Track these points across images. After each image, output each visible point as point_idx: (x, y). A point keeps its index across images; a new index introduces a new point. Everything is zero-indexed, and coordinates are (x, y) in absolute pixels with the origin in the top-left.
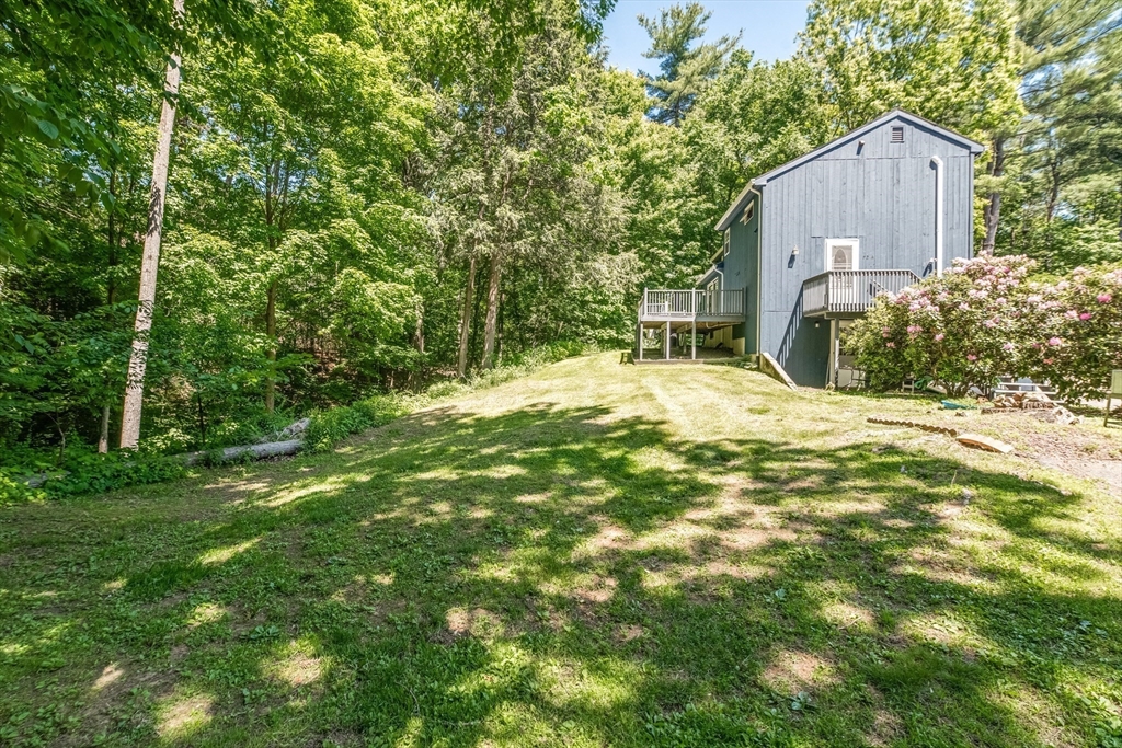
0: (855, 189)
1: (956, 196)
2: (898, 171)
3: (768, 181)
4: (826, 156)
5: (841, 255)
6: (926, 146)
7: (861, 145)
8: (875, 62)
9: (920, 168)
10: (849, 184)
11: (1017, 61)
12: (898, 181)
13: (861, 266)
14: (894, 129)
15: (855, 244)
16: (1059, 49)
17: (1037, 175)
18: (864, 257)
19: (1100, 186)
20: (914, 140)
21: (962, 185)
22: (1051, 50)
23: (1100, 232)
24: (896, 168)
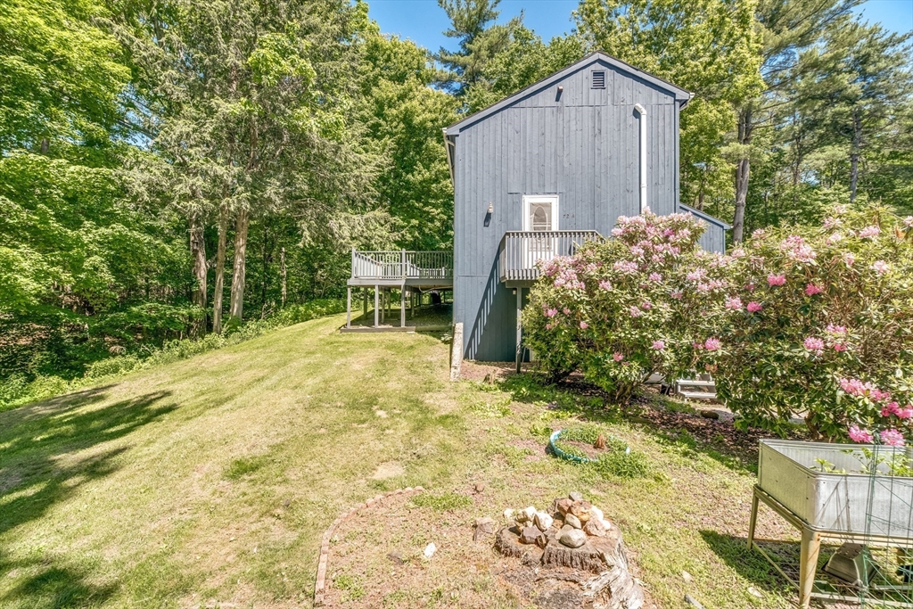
0: (554, 140)
1: (661, 148)
2: (600, 120)
3: (461, 130)
4: (523, 103)
5: (540, 214)
6: (629, 93)
7: (560, 92)
8: (637, 39)
9: (622, 117)
10: (547, 134)
11: (757, 42)
12: (600, 131)
13: (561, 225)
14: (595, 74)
15: (554, 201)
16: (794, 32)
17: (787, 147)
18: (564, 216)
19: (834, 155)
20: (616, 86)
21: (667, 136)
22: (787, 33)
23: (835, 194)
24: (597, 116)
